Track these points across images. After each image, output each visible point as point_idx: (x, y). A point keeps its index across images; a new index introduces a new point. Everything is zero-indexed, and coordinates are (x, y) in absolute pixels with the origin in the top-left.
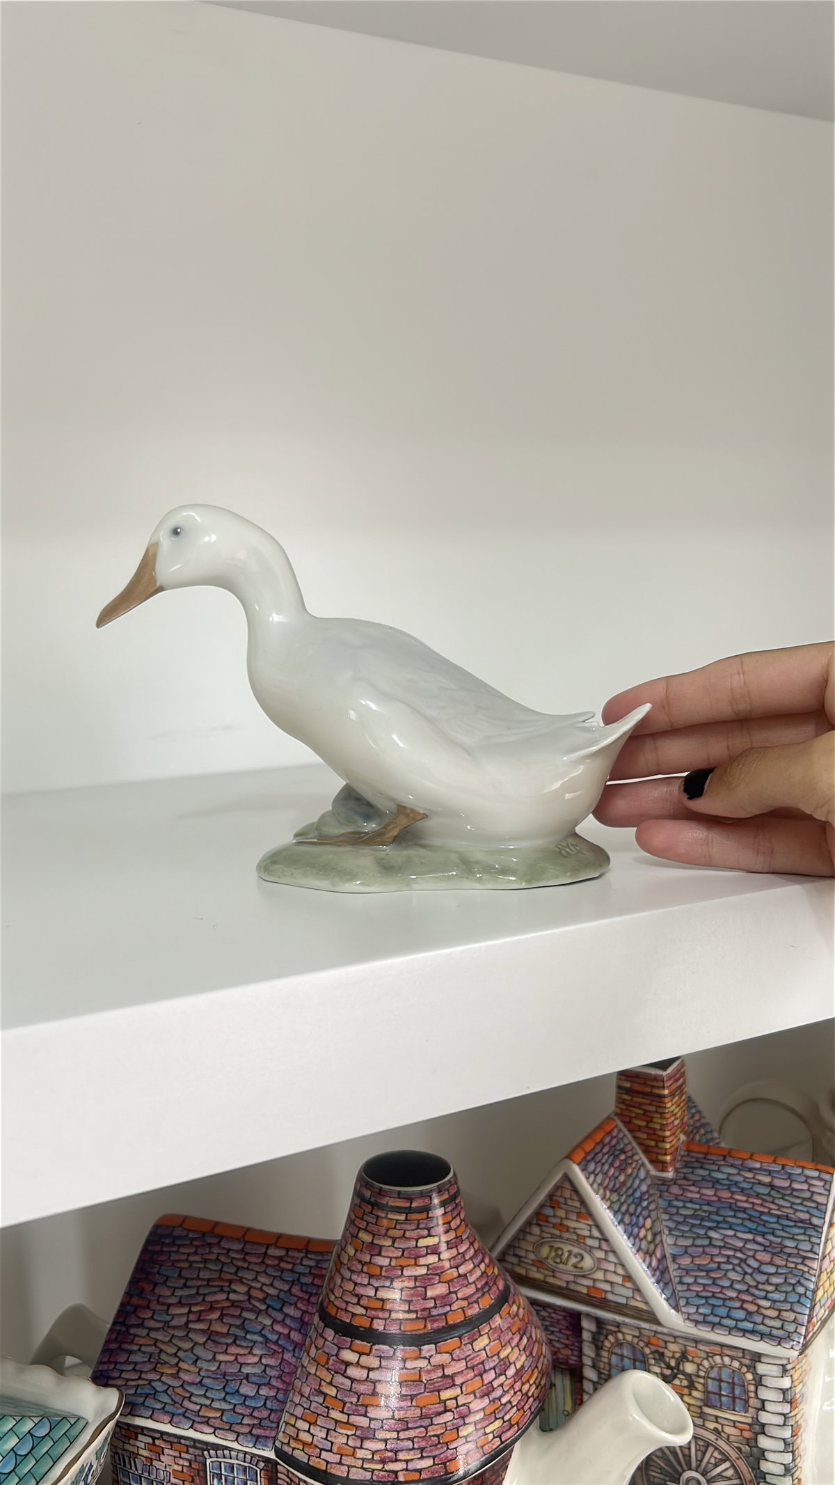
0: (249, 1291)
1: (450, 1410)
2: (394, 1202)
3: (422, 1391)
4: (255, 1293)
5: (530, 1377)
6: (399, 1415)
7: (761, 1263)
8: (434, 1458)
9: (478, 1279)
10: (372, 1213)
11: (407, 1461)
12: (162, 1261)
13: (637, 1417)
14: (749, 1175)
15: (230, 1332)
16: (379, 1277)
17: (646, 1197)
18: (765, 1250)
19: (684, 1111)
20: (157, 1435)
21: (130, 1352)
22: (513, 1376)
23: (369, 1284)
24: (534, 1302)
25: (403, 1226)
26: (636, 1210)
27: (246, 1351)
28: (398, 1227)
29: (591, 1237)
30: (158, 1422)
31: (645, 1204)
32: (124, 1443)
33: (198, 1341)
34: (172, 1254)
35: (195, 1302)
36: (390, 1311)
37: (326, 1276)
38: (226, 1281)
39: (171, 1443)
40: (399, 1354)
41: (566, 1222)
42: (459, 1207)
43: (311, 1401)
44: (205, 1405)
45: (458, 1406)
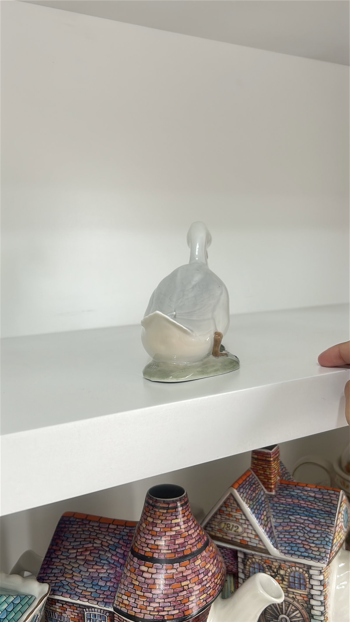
0: (102, 542)
1: (186, 590)
2: (162, 505)
3: (174, 582)
4: (104, 544)
5: (218, 576)
6: (164, 592)
7: (311, 529)
8: (179, 609)
9: (197, 536)
10: (153, 510)
11: (168, 611)
12: (65, 531)
13: (261, 592)
14: (306, 493)
15: (94, 560)
16: (156, 536)
17: (264, 502)
18: (312, 524)
19: (279, 467)
20: (64, 603)
21: (53, 569)
22: (211, 576)
23: (152, 539)
24: (218, 546)
25: (166, 515)
26: (260, 507)
27: (101, 568)
28: (163, 515)
29: (241, 519)
30: (64, 597)
31: (263, 505)
32: (50, 606)
33: (80, 564)
34: (70, 528)
35: (79, 548)
36: (160, 550)
37: (133, 536)
38: (92, 539)
39: (70, 606)
40: (164, 567)
41: (231, 513)
42: (188, 507)
43: (128, 587)
44: (84, 590)
45: (189, 588)
